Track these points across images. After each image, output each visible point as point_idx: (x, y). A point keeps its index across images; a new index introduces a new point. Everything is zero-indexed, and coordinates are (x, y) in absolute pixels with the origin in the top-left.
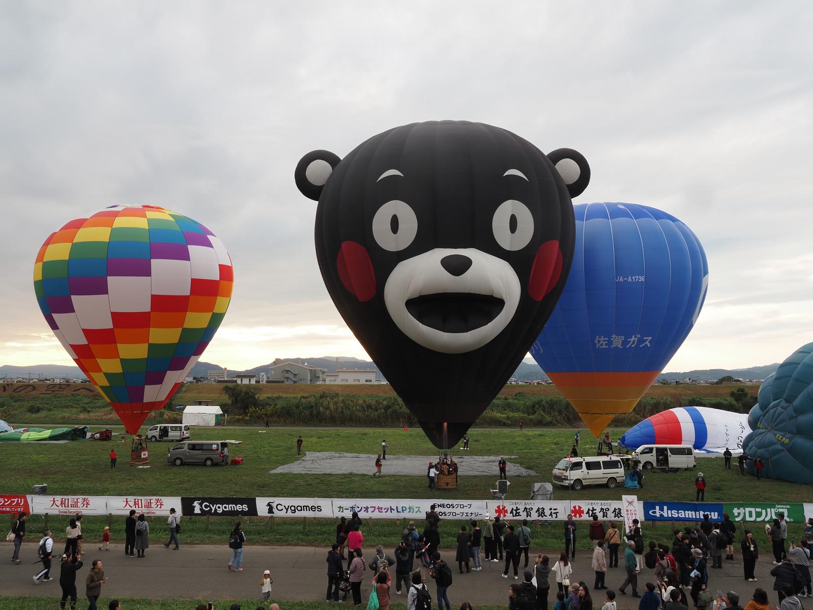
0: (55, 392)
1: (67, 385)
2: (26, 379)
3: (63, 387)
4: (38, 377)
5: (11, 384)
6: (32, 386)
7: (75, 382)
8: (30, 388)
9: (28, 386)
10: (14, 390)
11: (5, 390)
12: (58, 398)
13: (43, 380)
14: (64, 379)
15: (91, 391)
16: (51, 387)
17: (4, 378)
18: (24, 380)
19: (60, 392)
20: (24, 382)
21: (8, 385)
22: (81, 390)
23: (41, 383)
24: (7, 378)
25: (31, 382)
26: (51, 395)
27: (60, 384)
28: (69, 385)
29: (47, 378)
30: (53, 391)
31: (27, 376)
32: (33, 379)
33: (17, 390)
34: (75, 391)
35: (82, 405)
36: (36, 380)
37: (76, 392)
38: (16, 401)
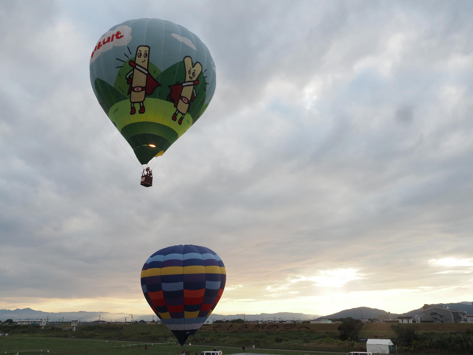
0: (289, 329)
1: (295, 324)
2: (273, 321)
3: (292, 326)
4: (279, 320)
5: (266, 324)
6: (276, 325)
7: (299, 323)
8: (276, 326)
9: (274, 325)
10: (268, 328)
11: (263, 328)
12: (291, 333)
13: (282, 322)
14: (292, 321)
15: (308, 328)
16: (286, 325)
17: (262, 321)
18: (272, 322)
19: (291, 329)
20: (272, 323)
21: (264, 325)
22: (303, 328)
24: (264, 321)
25: (276, 323)
26: (287, 331)
27: (291, 324)
28: (296, 325)
29: (284, 320)
30: (288, 329)
31: (273, 320)
32: (276, 321)
33: (269, 328)
34: (299, 329)
35: (304, 338)
36: (278, 322)
37: (300, 329)
38: (269, 335)
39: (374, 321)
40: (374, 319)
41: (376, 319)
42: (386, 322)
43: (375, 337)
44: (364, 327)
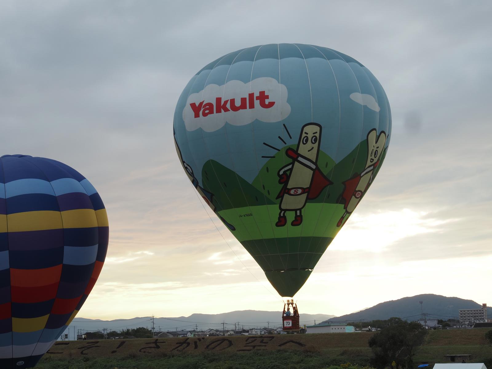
0: (256, 348)
1: (270, 337)
2: (220, 331)
3: (265, 340)
4: (233, 327)
5: (203, 338)
6: (227, 340)
7: (279, 334)
8: (226, 342)
9: (224, 340)
10: (208, 347)
11: (196, 347)
12: (261, 355)
13: (241, 332)
14: (265, 329)
15: (300, 344)
16: (250, 340)
17: (194, 331)
18: (218, 333)
19: (263, 348)
20: (218, 335)
21: (199, 340)
22: (288, 344)
23: (239, 335)
24: (198, 330)
25: (226, 335)
26: (252, 351)
27: (261, 337)
28: (273, 337)
29: (245, 328)
30: (254, 347)
31: (220, 328)
32: (228, 331)
33: (210, 347)
34: (280, 346)
35: (292, 365)
36: (232, 332)
37: (283, 347)
38: (211, 361)
39: (449, 326)
40: (450, 320)
41: (453, 320)
42: (477, 325)
43: (449, 359)
44: (427, 338)
